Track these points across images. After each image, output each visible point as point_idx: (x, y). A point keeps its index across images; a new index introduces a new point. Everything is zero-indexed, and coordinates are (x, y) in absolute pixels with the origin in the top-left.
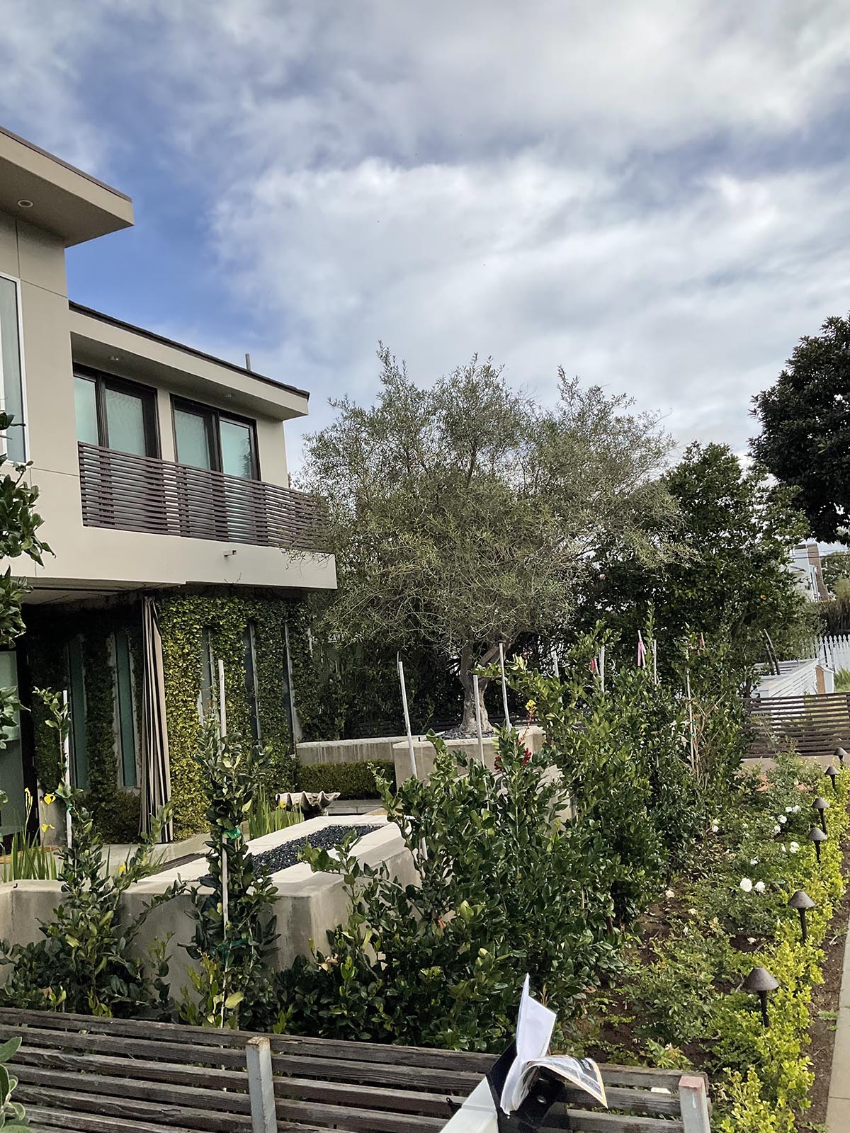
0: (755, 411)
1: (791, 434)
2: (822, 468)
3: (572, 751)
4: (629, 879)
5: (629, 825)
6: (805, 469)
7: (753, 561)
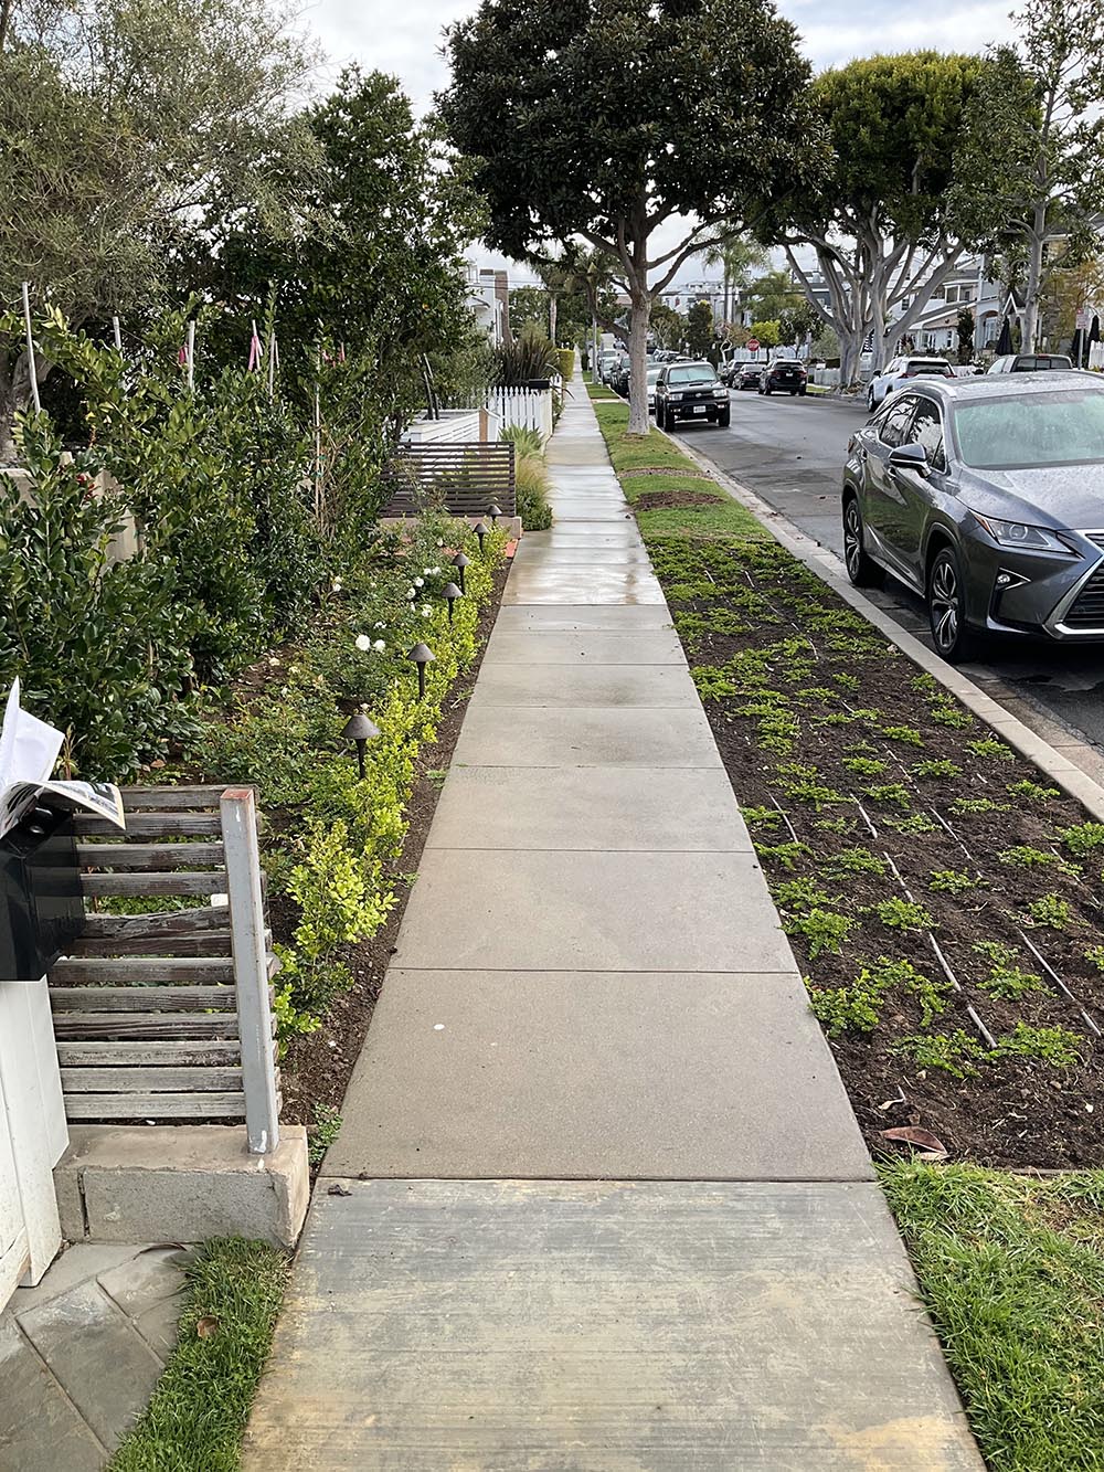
0: (444, 51)
1: (486, 93)
2: (518, 150)
3: (138, 459)
4: (215, 631)
5: (219, 566)
6: (498, 150)
7: (418, 255)
